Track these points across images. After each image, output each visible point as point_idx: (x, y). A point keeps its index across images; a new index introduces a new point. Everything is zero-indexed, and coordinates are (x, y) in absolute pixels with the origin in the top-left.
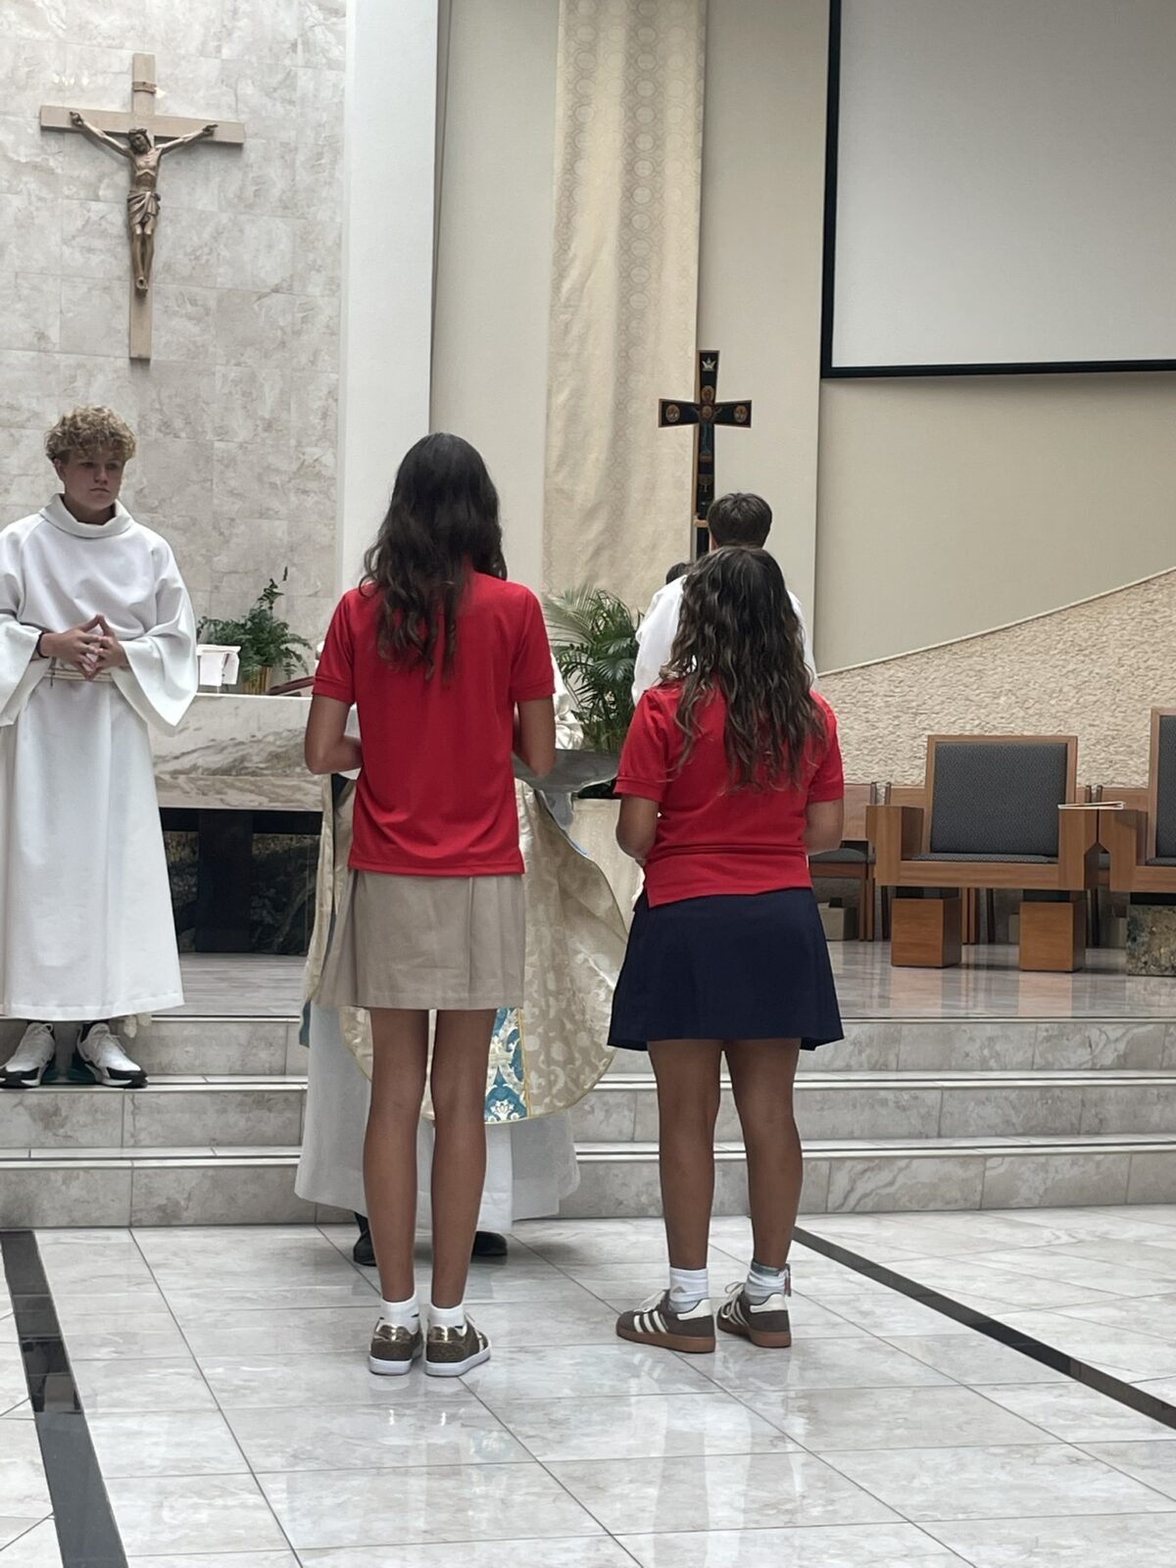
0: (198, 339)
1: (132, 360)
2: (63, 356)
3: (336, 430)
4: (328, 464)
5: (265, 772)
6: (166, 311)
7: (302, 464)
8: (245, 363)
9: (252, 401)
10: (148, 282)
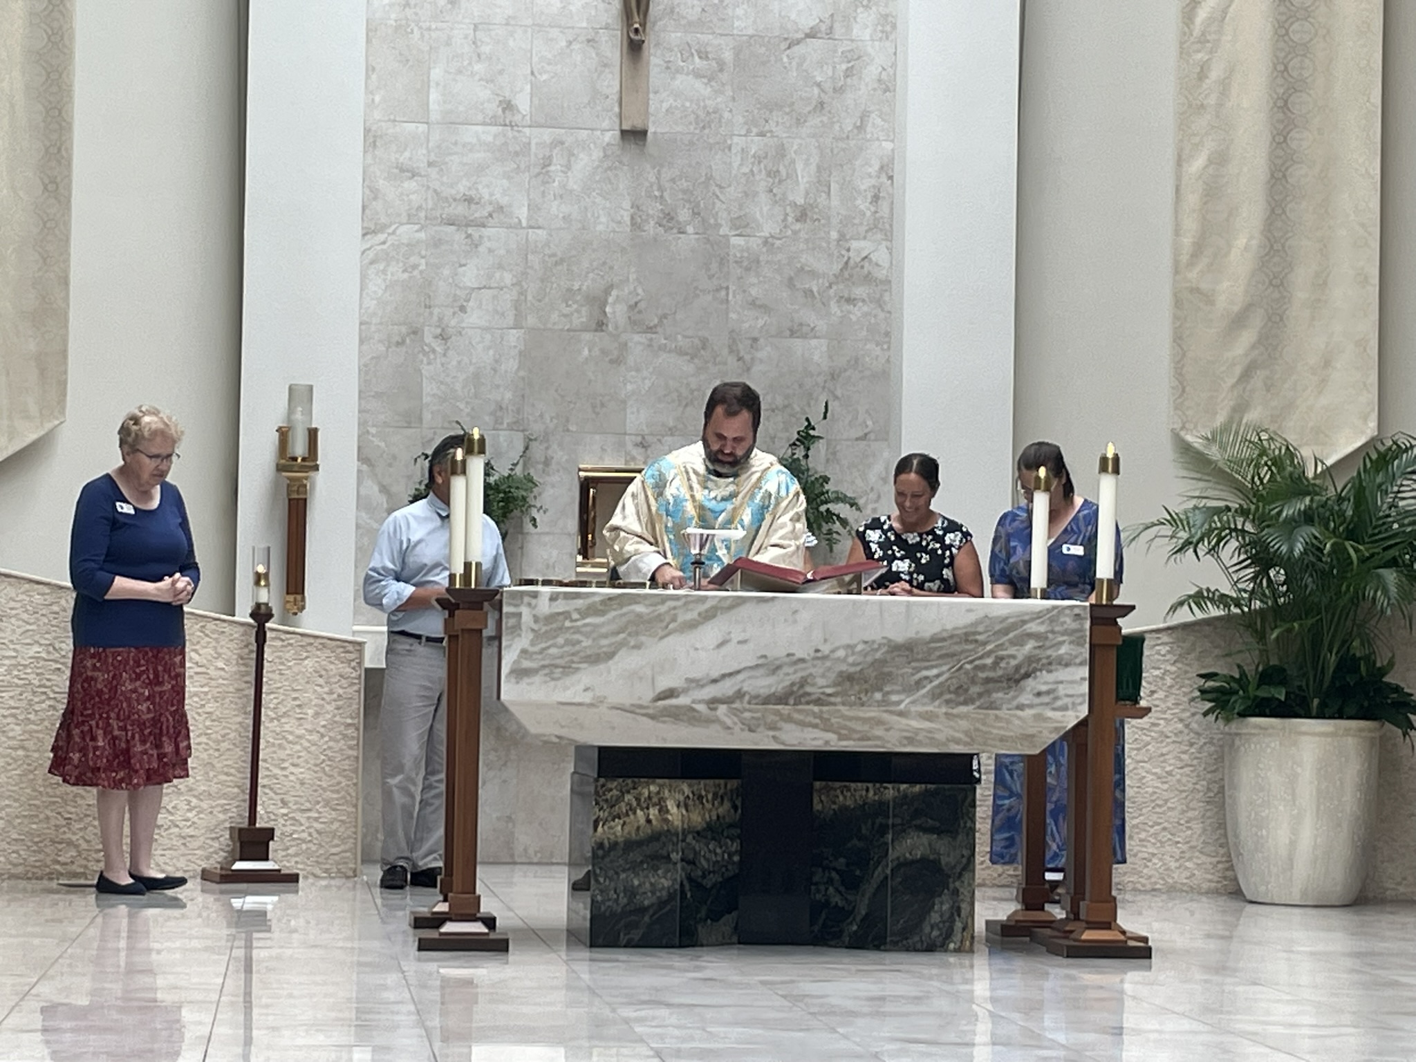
0: (708, 102)
1: (624, 133)
2: (536, 131)
3: (891, 218)
4: (880, 263)
5: (832, 699)
6: (668, 68)
7: (847, 263)
8: (771, 131)
9: (780, 182)
10: (644, 30)
